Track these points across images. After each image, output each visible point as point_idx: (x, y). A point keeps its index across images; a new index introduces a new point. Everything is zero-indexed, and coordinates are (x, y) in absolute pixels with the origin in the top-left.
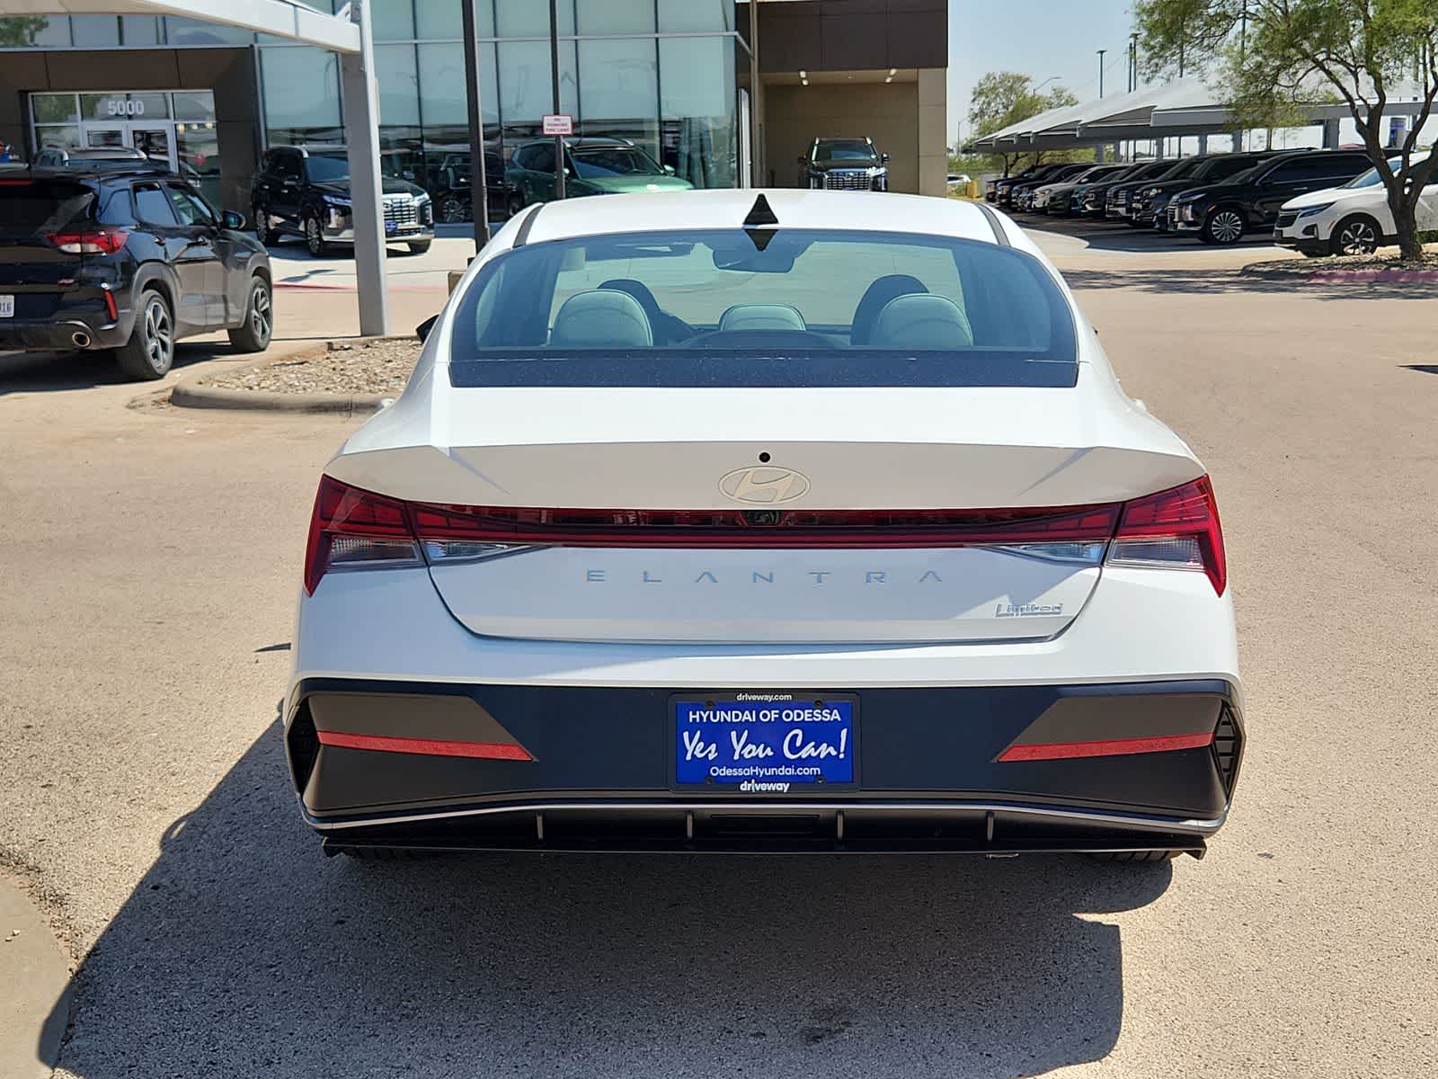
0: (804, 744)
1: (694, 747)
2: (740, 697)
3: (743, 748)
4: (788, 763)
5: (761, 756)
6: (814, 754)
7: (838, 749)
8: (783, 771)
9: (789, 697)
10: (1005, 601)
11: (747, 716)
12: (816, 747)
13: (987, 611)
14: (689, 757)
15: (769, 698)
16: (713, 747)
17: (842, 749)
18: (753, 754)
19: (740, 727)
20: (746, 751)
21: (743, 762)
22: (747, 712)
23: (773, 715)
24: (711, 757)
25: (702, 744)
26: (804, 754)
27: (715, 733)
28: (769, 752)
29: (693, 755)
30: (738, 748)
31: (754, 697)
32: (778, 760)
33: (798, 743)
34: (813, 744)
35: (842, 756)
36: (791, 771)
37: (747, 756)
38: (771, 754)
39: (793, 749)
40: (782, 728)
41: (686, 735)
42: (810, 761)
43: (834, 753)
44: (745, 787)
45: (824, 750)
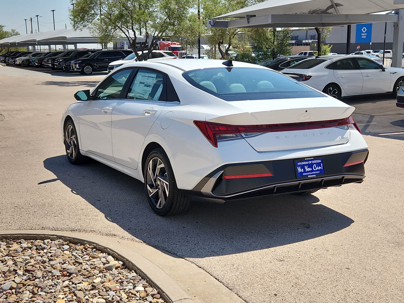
0: (316, 167)
1: (300, 170)
2: (306, 159)
3: (307, 169)
4: (314, 171)
5: (310, 170)
6: (318, 169)
7: (321, 167)
8: (314, 173)
9: (313, 158)
10: (340, 137)
11: (307, 163)
12: (318, 167)
13: (338, 139)
14: (299, 172)
15: (310, 159)
16: (303, 169)
17: (322, 167)
18: (309, 170)
19: (306, 165)
20: (307, 170)
21: (308, 172)
22: (307, 162)
23: (311, 162)
24: (303, 171)
25: (301, 169)
26: (316, 169)
27: (303, 167)
28: (311, 169)
29: (300, 172)
30: (306, 169)
31: (308, 159)
32: (312, 171)
33: (315, 167)
34: (317, 167)
35: (322, 169)
36: (315, 173)
37: (308, 171)
38: (311, 170)
39: (315, 168)
40: (312, 164)
41: (298, 167)
42: (318, 170)
43: (321, 168)
44: (309, 176)
45: (320, 168)
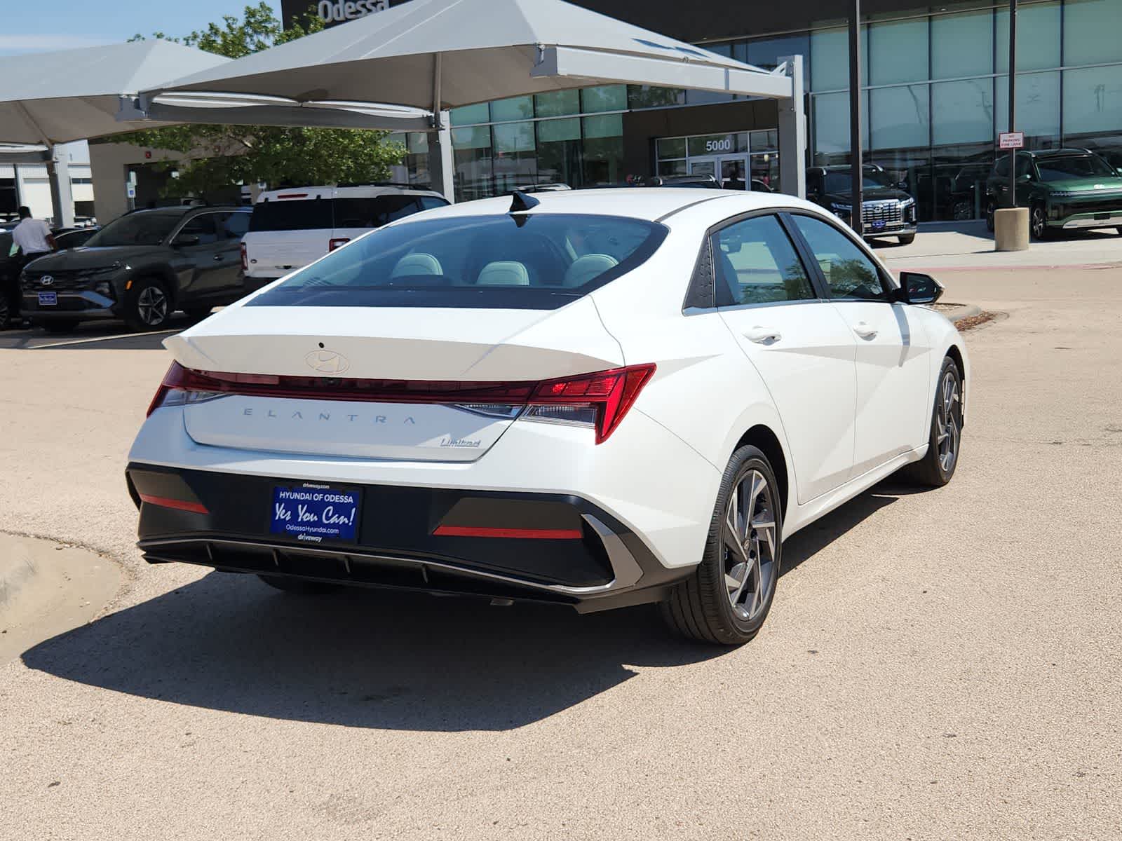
0: (333, 515)
1: (280, 513)
2: (305, 485)
3: (304, 514)
4: (324, 526)
5: (312, 520)
6: (337, 522)
7: (349, 520)
8: (321, 530)
9: (327, 487)
10: (447, 437)
11: (308, 497)
12: (338, 518)
13: (436, 442)
14: (277, 518)
15: (318, 487)
16: (289, 513)
17: (351, 520)
18: (308, 519)
19: (303, 503)
20: (304, 517)
21: (303, 524)
22: (308, 494)
23: (320, 497)
24: (287, 519)
25: (284, 511)
26: (332, 521)
27: (292, 506)
29: (279, 517)
30: (301, 514)
31: (311, 486)
32: (318, 524)
33: (330, 514)
34: (337, 515)
35: (350, 524)
36: (325, 531)
37: (305, 520)
38: (316, 519)
39: (328, 518)
40: (324, 504)
41: (277, 505)
42: (335, 526)
43: (347, 522)
44: (300, 537)
45: (343, 520)
